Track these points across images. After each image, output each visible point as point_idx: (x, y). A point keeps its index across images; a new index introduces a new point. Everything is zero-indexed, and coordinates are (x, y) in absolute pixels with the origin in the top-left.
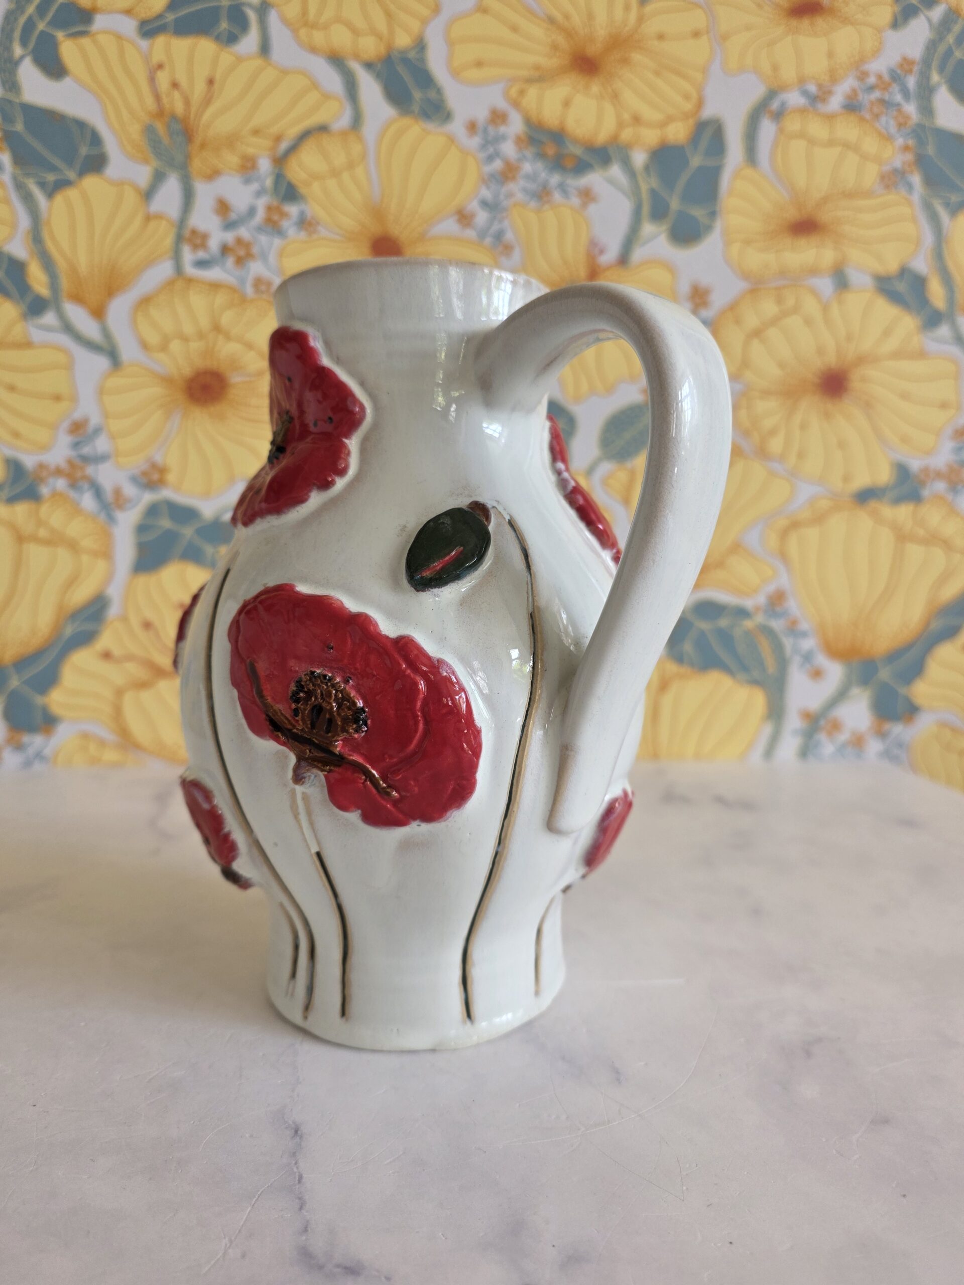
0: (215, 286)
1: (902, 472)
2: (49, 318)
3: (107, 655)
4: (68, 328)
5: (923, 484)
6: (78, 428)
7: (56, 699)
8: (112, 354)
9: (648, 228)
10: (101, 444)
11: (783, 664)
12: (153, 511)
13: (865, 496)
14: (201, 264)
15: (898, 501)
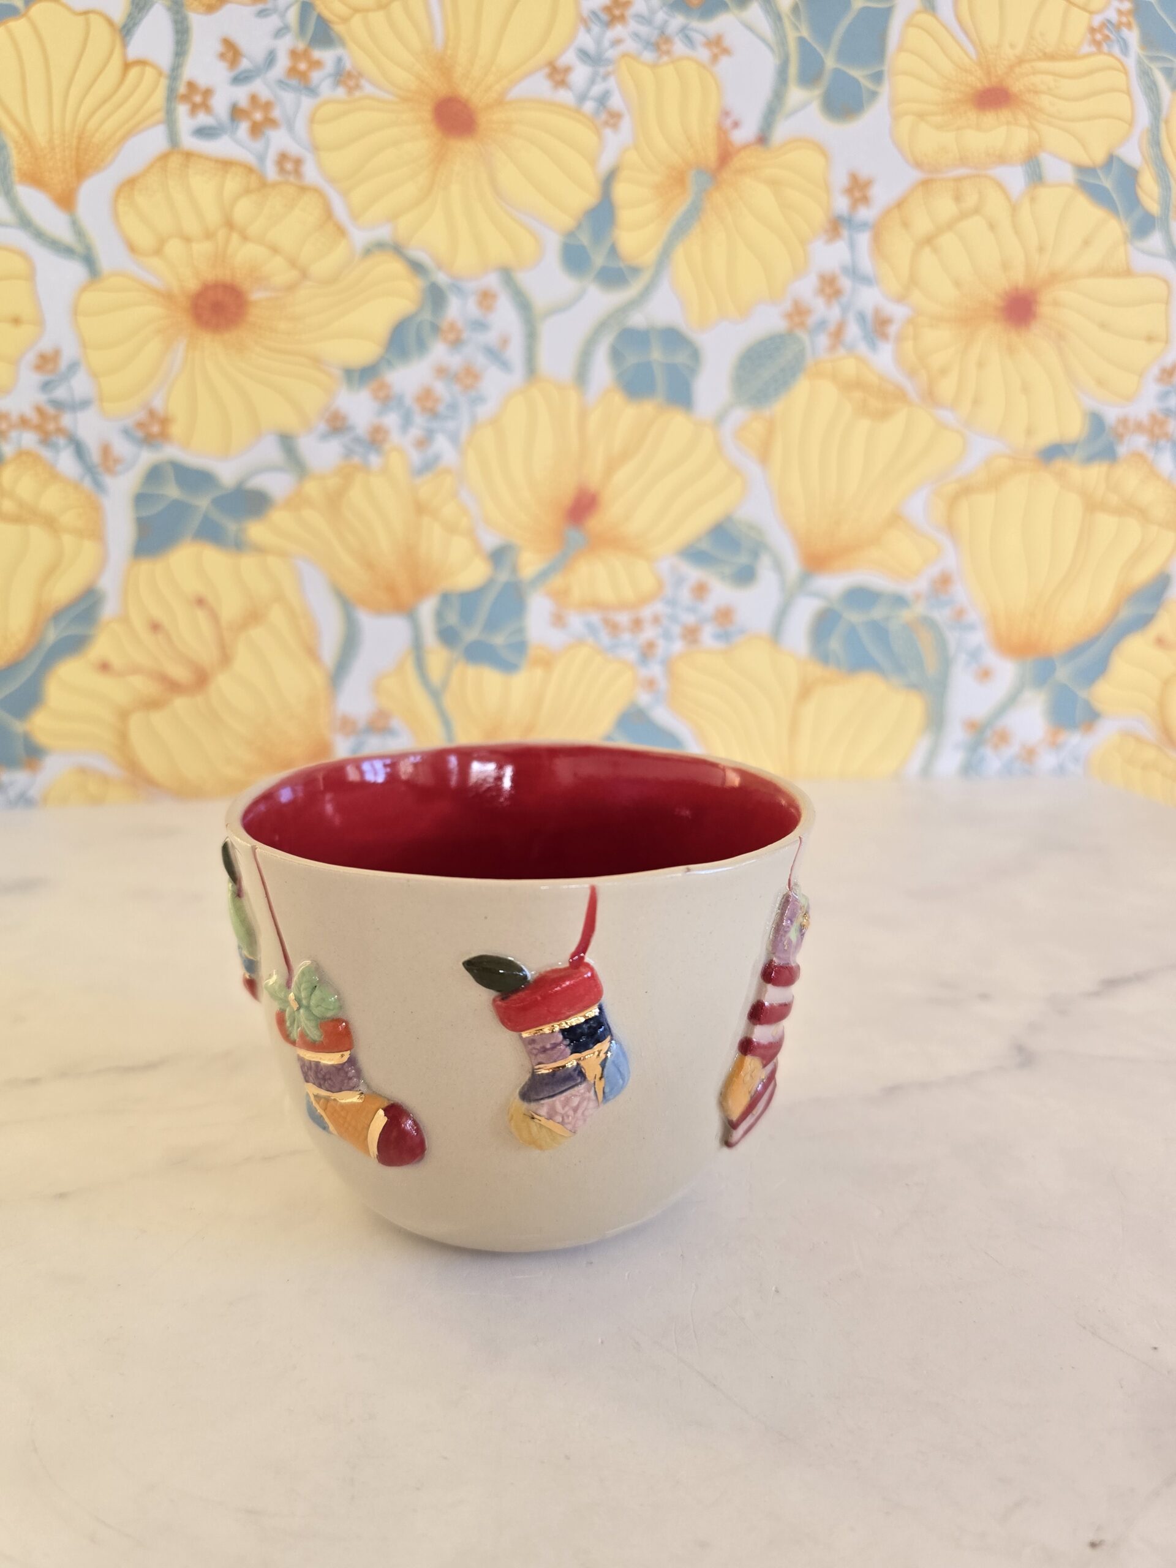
0: (226, 164)
1: (1096, 422)
3: (104, 667)
5: (1120, 437)
6: (46, 362)
7: (41, 725)
8: (89, 260)
9: (796, 94)
10: (80, 385)
11: (946, 663)
12: (154, 474)
13: (1052, 453)
14: (202, 132)
15: (1090, 459)
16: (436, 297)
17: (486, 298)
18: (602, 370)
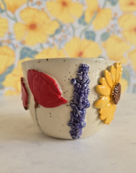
0: (34, 9)
2: (4, 14)
3: (15, 75)
4: (8, 15)
6: (10, 34)
7: (5, 83)
8: (16, 20)
9: (107, 3)
10: (14, 37)
11: (129, 76)
12: (23, 49)
14: (32, 5)
16: (61, 26)
17: (68, 27)
18: (83, 36)
